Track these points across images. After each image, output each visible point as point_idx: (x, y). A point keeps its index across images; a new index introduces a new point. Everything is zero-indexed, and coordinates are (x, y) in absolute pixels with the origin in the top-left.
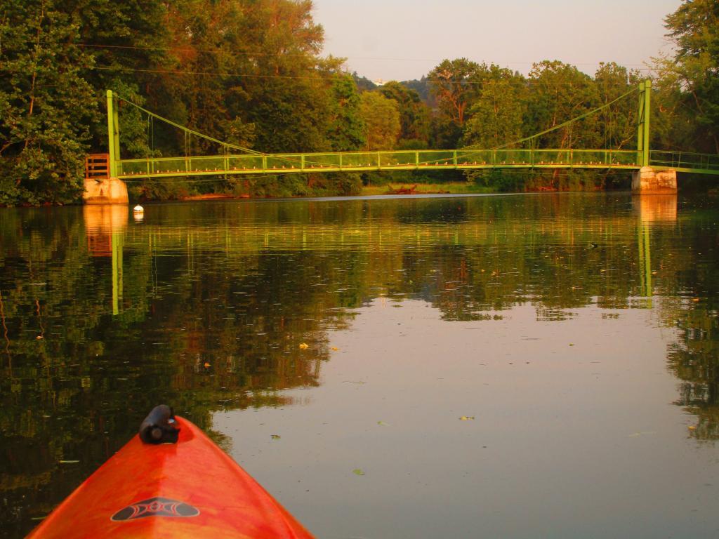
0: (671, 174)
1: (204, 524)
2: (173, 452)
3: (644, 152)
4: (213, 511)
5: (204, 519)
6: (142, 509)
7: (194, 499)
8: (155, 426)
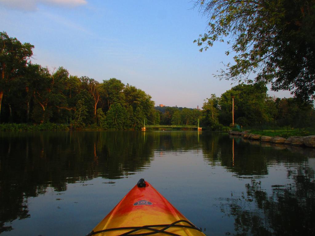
0: (201, 128)
1: (154, 207)
2: (145, 189)
3: (199, 126)
4: (155, 204)
5: (154, 205)
6: (140, 203)
7: (151, 200)
8: (141, 183)
